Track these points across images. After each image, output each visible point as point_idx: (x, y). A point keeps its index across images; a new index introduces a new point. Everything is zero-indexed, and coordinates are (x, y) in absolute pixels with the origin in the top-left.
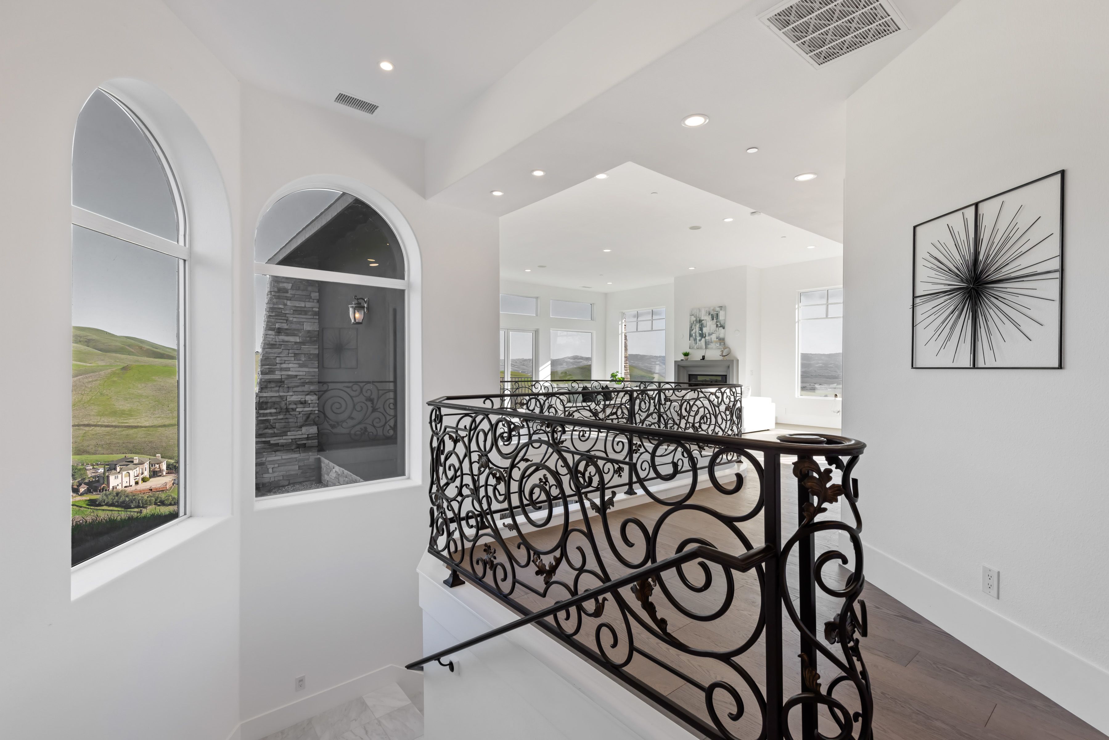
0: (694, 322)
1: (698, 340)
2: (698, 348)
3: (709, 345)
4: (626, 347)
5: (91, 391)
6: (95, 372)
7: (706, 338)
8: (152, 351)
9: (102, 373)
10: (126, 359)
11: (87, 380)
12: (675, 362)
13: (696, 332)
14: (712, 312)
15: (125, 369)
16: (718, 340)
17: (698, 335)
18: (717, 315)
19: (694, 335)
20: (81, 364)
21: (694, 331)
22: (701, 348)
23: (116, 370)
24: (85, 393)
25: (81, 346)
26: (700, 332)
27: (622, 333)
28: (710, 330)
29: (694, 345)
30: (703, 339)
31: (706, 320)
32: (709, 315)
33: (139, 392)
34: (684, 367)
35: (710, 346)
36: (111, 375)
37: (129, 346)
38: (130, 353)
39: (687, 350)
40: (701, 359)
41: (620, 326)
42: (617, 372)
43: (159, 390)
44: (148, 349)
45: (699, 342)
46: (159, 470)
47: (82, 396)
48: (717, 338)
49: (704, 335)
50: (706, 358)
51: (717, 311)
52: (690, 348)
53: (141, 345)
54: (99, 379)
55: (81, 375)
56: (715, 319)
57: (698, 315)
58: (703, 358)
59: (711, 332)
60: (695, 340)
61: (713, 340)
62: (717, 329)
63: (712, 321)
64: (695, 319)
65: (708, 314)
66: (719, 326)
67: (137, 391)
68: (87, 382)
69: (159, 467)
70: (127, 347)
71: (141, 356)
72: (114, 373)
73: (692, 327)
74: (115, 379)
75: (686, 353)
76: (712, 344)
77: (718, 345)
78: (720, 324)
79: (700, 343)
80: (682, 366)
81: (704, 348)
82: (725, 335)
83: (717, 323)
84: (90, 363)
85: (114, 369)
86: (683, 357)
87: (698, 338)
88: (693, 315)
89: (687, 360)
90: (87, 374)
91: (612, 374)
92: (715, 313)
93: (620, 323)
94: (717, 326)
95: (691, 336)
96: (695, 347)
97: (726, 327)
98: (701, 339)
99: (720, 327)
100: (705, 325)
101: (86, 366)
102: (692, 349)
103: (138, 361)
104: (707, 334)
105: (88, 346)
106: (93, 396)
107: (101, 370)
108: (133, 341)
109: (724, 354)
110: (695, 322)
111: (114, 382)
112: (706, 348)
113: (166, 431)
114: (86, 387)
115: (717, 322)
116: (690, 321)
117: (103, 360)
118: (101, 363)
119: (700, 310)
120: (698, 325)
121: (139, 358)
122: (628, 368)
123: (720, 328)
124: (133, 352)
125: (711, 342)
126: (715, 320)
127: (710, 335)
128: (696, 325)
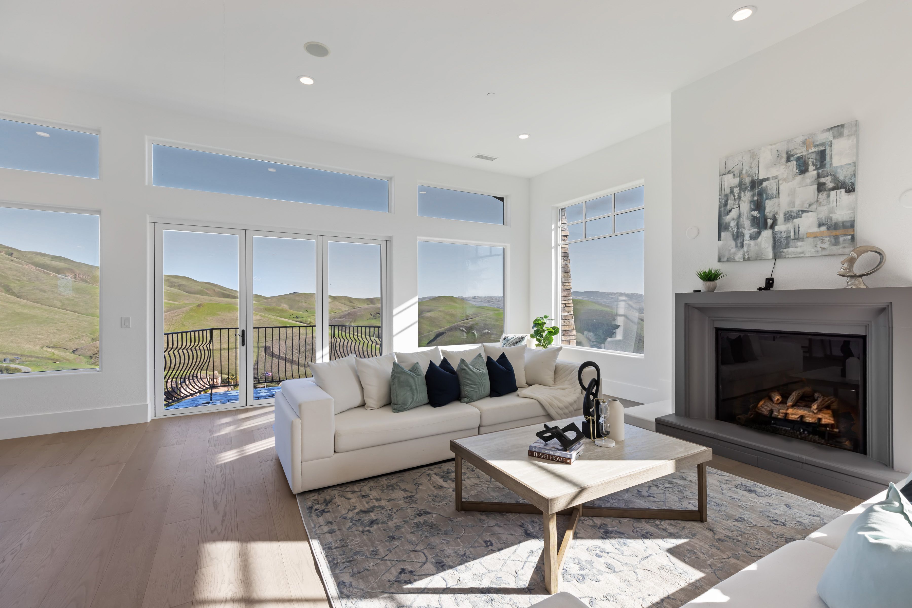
0: (732, 192)
1: (747, 237)
2: (748, 259)
3: (787, 246)
4: (566, 270)
5: (176, 323)
6: (180, 308)
7: (777, 228)
8: (221, 292)
9: (184, 309)
10: (203, 299)
11: (174, 315)
12: (678, 297)
13: (739, 216)
14: (801, 151)
15: (199, 306)
16: (824, 228)
17: (746, 222)
18: (822, 155)
19: (733, 224)
20: (173, 302)
21: (734, 214)
22: (759, 258)
23: (193, 307)
24: (172, 324)
25: (175, 289)
26: (756, 214)
27: (557, 245)
28: (792, 203)
29: (733, 250)
30: (767, 234)
31: (776, 177)
32: (788, 160)
33: (208, 323)
34: (702, 309)
35: (791, 250)
36: (190, 311)
37: (206, 289)
38: (207, 294)
39: (713, 266)
40: (760, 289)
41: (553, 233)
42: (546, 317)
43: (222, 322)
44: (219, 291)
45: (752, 242)
46: (216, 383)
47: (170, 326)
48: (820, 225)
49: (770, 222)
50: (778, 286)
51: (822, 144)
52: (720, 260)
53: (214, 288)
54: (182, 314)
55: (171, 311)
56: (811, 168)
57: (746, 168)
58: (770, 283)
59: (798, 207)
60: (738, 236)
61: (803, 230)
62: (823, 196)
63: (799, 178)
64: (736, 181)
65: (784, 160)
66: (830, 185)
67: (206, 322)
68: (174, 316)
69: (216, 381)
70: (205, 290)
71: (214, 297)
72: (191, 310)
73: (726, 204)
74: (192, 314)
75: (710, 272)
76: (799, 244)
77: (825, 246)
78: (835, 179)
79: (756, 244)
80: (698, 308)
81: (771, 255)
82: (854, 210)
83: (823, 180)
84: (179, 302)
85: (192, 306)
86: (700, 285)
87: (748, 231)
88: (729, 173)
89: (711, 291)
90: (175, 310)
91: (536, 320)
92: (814, 150)
93: (553, 226)
94: (821, 188)
95: (722, 227)
96: (739, 256)
97: (859, 187)
98: (759, 233)
99: (834, 189)
100: (772, 191)
101: (174, 304)
102: (728, 260)
103: (211, 300)
104: (780, 218)
105: (180, 290)
106: (177, 326)
107: (184, 307)
108: (209, 286)
109: (857, 270)
110: (736, 191)
111: (192, 316)
112: (776, 257)
113: (224, 353)
114: (173, 319)
115: (819, 176)
116: (720, 190)
117: (188, 300)
118: (187, 302)
119: (753, 155)
120: (747, 197)
121: (212, 298)
122: (572, 309)
123: (833, 193)
124: (208, 293)
125: (797, 238)
126: (812, 173)
127: (789, 217)
128: (740, 197)
